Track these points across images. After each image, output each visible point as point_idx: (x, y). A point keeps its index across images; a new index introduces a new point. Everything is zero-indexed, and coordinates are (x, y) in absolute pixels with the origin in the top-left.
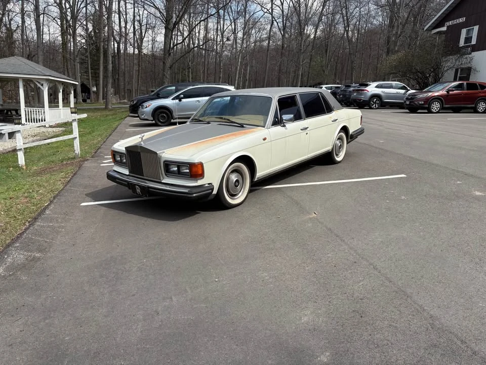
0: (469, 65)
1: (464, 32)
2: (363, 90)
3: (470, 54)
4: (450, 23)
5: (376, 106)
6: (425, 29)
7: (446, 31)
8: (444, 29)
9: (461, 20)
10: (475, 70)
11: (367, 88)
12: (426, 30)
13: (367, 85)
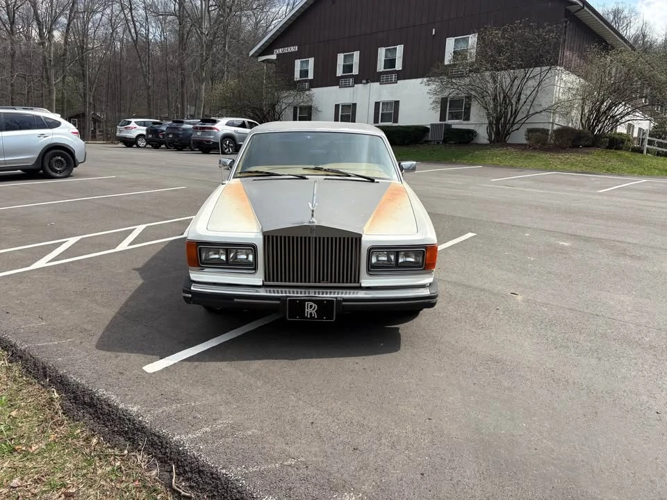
0: (310, 104)
1: (298, 63)
2: (211, 128)
3: (309, 90)
4: (280, 51)
5: (229, 151)
6: (251, 53)
7: (276, 60)
8: (274, 57)
9: (294, 49)
10: (317, 109)
11: (216, 126)
12: (252, 56)
13: (214, 122)
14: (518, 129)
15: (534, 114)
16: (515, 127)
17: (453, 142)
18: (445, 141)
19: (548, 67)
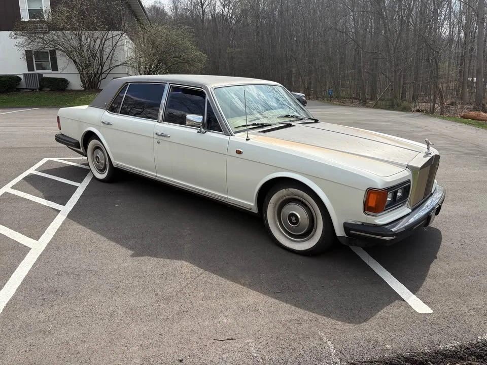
14: (105, 78)
15: (115, 67)
16: (103, 76)
17: (48, 89)
18: (40, 89)
19: (120, 32)
